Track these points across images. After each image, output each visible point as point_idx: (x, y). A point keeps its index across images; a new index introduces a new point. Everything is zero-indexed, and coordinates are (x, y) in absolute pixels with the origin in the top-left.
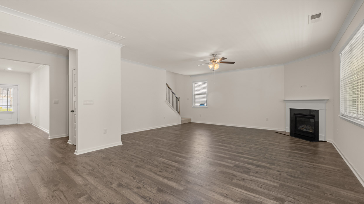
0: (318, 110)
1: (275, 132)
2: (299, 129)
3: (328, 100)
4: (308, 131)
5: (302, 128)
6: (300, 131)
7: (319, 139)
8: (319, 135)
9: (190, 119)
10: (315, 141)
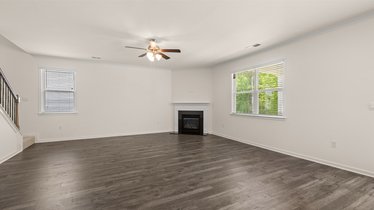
0: (203, 111)
1: (170, 134)
2: (185, 127)
3: (209, 103)
4: (193, 128)
5: (188, 126)
6: (186, 129)
7: (204, 133)
8: (204, 129)
9: (33, 138)
10: (200, 135)
